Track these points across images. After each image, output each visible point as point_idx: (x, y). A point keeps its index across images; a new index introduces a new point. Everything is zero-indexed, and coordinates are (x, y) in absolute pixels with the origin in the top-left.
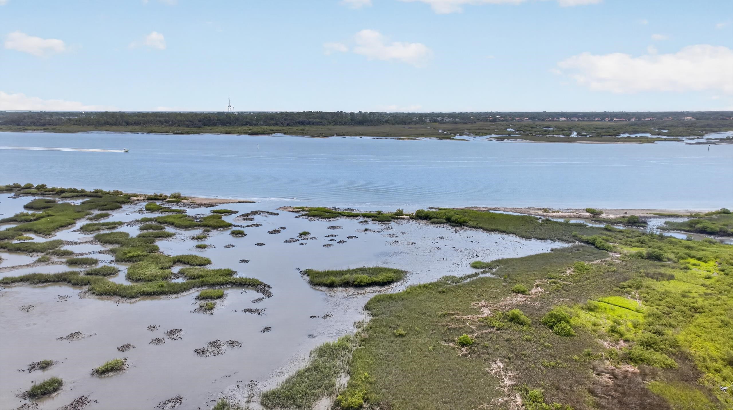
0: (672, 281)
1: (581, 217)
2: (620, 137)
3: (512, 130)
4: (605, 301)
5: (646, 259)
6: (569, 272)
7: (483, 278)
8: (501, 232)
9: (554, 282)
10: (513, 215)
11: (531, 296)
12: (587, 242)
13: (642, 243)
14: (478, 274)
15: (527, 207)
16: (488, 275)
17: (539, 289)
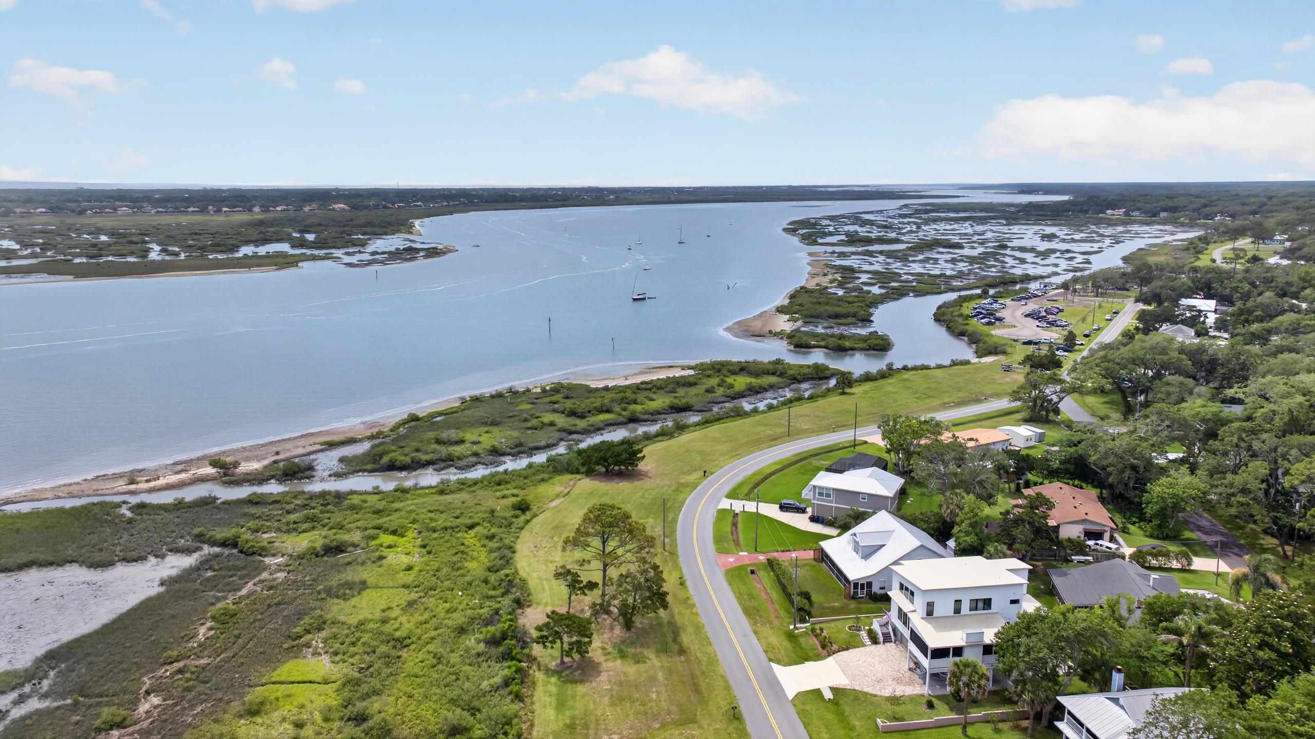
0: (365, 593)
1: (203, 480)
2: (240, 254)
3: (13, 243)
4: (273, 679)
5: (322, 556)
6: (202, 630)
7: (23, 719)
8: (43, 566)
9: (180, 671)
10: (62, 511)
11: (137, 727)
12: (223, 544)
13: (312, 520)
14: (8, 711)
15: (90, 477)
16: (34, 704)
17: (155, 700)
